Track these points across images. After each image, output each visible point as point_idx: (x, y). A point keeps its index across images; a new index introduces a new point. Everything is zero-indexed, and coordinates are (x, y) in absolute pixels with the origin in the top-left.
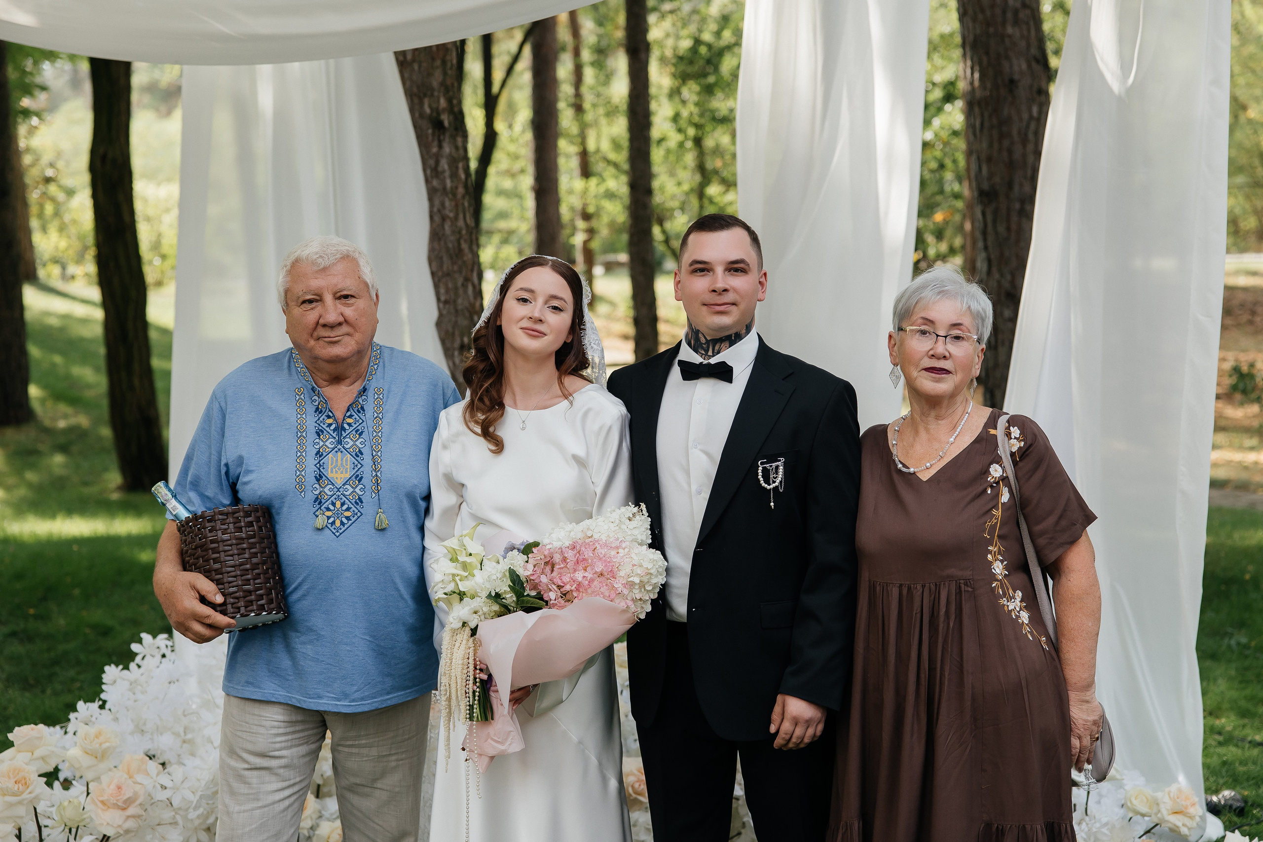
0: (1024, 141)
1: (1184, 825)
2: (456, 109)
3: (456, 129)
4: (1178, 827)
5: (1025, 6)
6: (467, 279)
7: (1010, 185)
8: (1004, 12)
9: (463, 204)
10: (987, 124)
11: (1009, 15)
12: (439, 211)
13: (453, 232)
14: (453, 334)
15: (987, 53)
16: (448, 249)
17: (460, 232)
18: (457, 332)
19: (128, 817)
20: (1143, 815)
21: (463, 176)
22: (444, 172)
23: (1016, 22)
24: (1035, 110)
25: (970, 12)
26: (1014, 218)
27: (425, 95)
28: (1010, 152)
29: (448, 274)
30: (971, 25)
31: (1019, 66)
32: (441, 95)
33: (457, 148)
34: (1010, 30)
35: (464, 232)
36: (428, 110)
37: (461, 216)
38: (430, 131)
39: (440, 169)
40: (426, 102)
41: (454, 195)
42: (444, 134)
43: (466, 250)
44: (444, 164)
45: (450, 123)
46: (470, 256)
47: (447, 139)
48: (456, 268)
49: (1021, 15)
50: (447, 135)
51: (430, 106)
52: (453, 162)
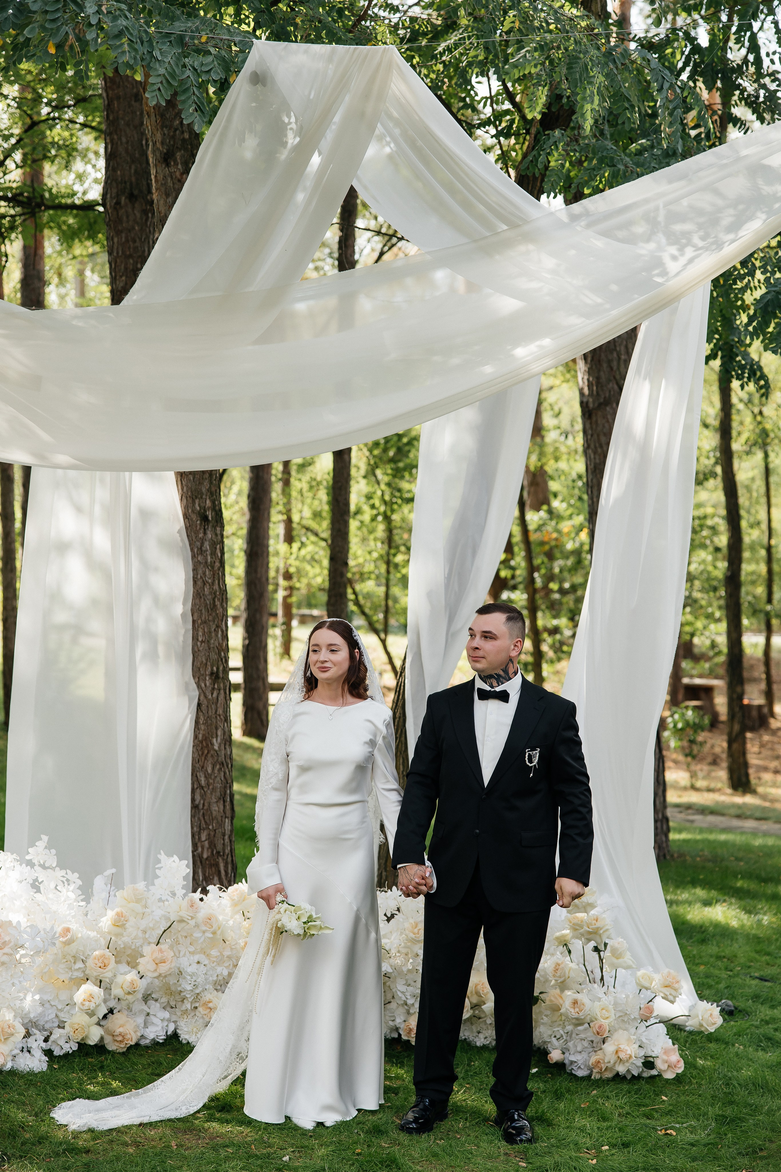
1: (670, 994)
2: (217, 508)
4: (667, 995)
6: (218, 626)
12: (201, 577)
13: (211, 593)
14: (206, 664)
16: (206, 605)
18: (209, 663)
20: (648, 989)
21: (219, 555)
22: (206, 551)
25: (592, 446)
27: (196, 497)
29: (205, 622)
32: (208, 498)
33: (216, 535)
36: (198, 508)
37: (217, 582)
38: (198, 522)
39: (204, 549)
40: (197, 501)
41: (213, 567)
42: (208, 524)
44: (207, 545)
47: (210, 528)
48: (211, 618)
50: (211, 525)
51: (199, 505)
52: (213, 545)
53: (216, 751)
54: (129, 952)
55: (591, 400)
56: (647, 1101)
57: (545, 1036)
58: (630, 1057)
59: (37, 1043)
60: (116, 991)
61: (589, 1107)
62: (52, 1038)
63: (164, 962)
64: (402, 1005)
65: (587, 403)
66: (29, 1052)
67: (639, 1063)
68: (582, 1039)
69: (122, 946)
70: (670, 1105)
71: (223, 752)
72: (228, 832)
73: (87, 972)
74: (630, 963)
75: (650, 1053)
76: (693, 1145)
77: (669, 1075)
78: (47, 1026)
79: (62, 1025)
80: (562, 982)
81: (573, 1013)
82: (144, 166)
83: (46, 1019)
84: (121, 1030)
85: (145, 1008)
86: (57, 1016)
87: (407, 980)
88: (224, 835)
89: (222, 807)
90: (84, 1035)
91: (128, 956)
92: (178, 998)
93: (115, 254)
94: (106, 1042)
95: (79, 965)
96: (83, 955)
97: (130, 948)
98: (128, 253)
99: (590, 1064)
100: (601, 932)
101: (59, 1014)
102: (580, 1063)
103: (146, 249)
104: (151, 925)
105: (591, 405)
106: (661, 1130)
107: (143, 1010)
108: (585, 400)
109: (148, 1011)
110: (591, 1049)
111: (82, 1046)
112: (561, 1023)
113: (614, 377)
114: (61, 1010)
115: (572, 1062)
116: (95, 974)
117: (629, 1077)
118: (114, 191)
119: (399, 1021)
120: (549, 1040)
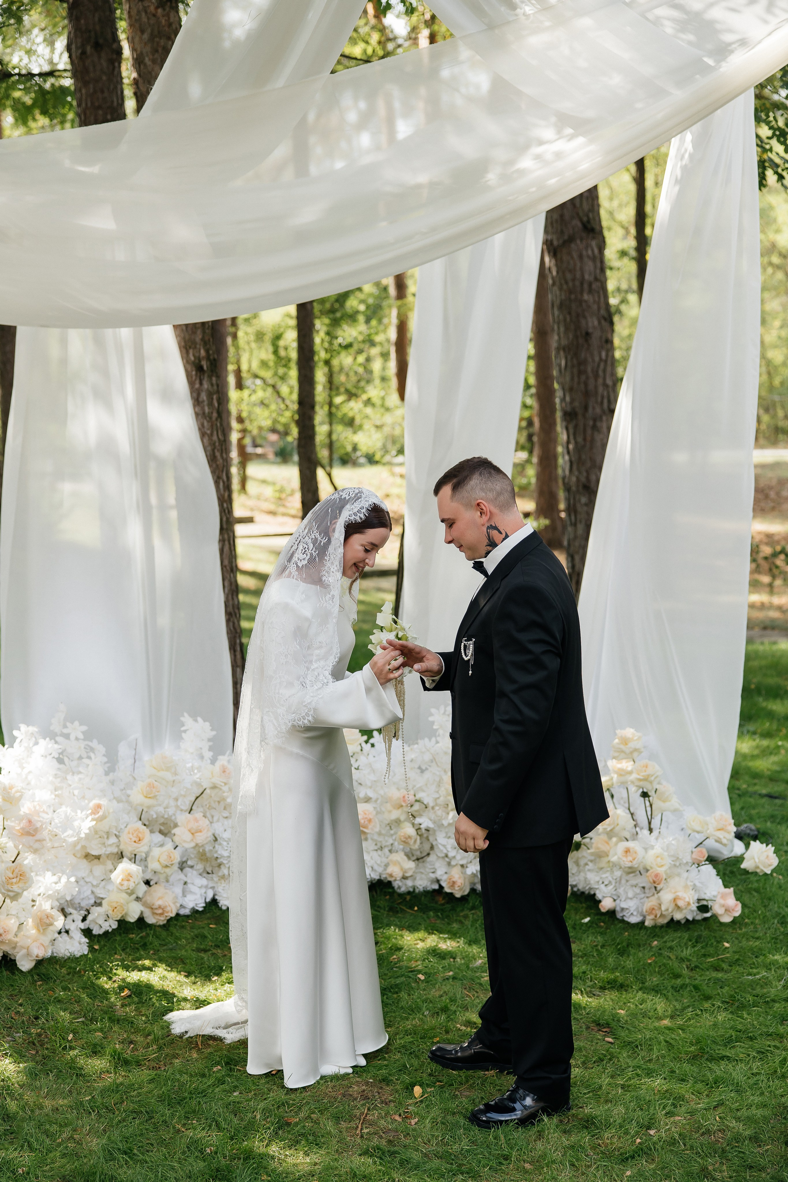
0: (596, 376)
1: (724, 837)
2: (212, 357)
3: (212, 371)
4: (720, 839)
5: (596, 279)
7: (586, 408)
8: (582, 284)
9: (216, 425)
10: (569, 364)
11: (586, 286)
13: (210, 444)
15: (570, 313)
17: (214, 444)
19: (37, 841)
20: (698, 832)
21: (216, 405)
22: (203, 401)
23: (590, 291)
24: (604, 354)
26: (589, 431)
27: (190, 347)
28: (586, 384)
30: (558, 293)
31: (592, 322)
32: (202, 347)
33: (212, 385)
34: (586, 297)
35: (217, 444)
36: (192, 358)
37: (215, 433)
38: (194, 373)
39: (200, 399)
40: (191, 351)
41: (211, 418)
42: (204, 374)
43: (219, 457)
44: (204, 396)
45: (207, 367)
46: (221, 461)
47: (206, 379)
49: (594, 286)
50: (206, 375)
51: (194, 355)
52: (210, 395)
54: (162, 821)
55: (554, 237)
56: (711, 950)
57: (592, 882)
58: (689, 904)
59: (76, 926)
60: (154, 865)
61: (656, 962)
62: (90, 918)
63: (201, 831)
64: (443, 858)
65: (551, 241)
66: (67, 932)
67: (694, 907)
68: (632, 886)
69: (155, 816)
70: (735, 952)
73: (122, 847)
74: (678, 806)
75: (703, 896)
77: (726, 919)
78: (84, 904)
79: (98, 901)
80: (611, 830)
81: (626, 862)
82: (108, 13)
83: (82, 896)
84: (160, 903)
85: (181, 876)
86: (93, 892)
87: (447, 833)
90: (124, 913)
91: (161, 824)
92: (214, 863)
93: (84, 105)
94: (145, 915)
95: (113, 840)
96: (116, 830)
97: (163, 817)
98: (97, 104)
99: (644, 910)
100: (652, 778)
101: (95, 890)
102: (632, 910)
103: (115, 100)
104: (183, 793)
105: (555, 243)
107: (180, 880)
108: (549, 238)
109: (185, 879)
110: (643, 895)
111: (122, 922)
112: (609, 869)
113: (578, 214)
114: (97, 886)
115: (623, 909)
116: (130, 849)
117: (683, 922)
118: (79, 40)
119: (441, 872)
120: (597, 887)
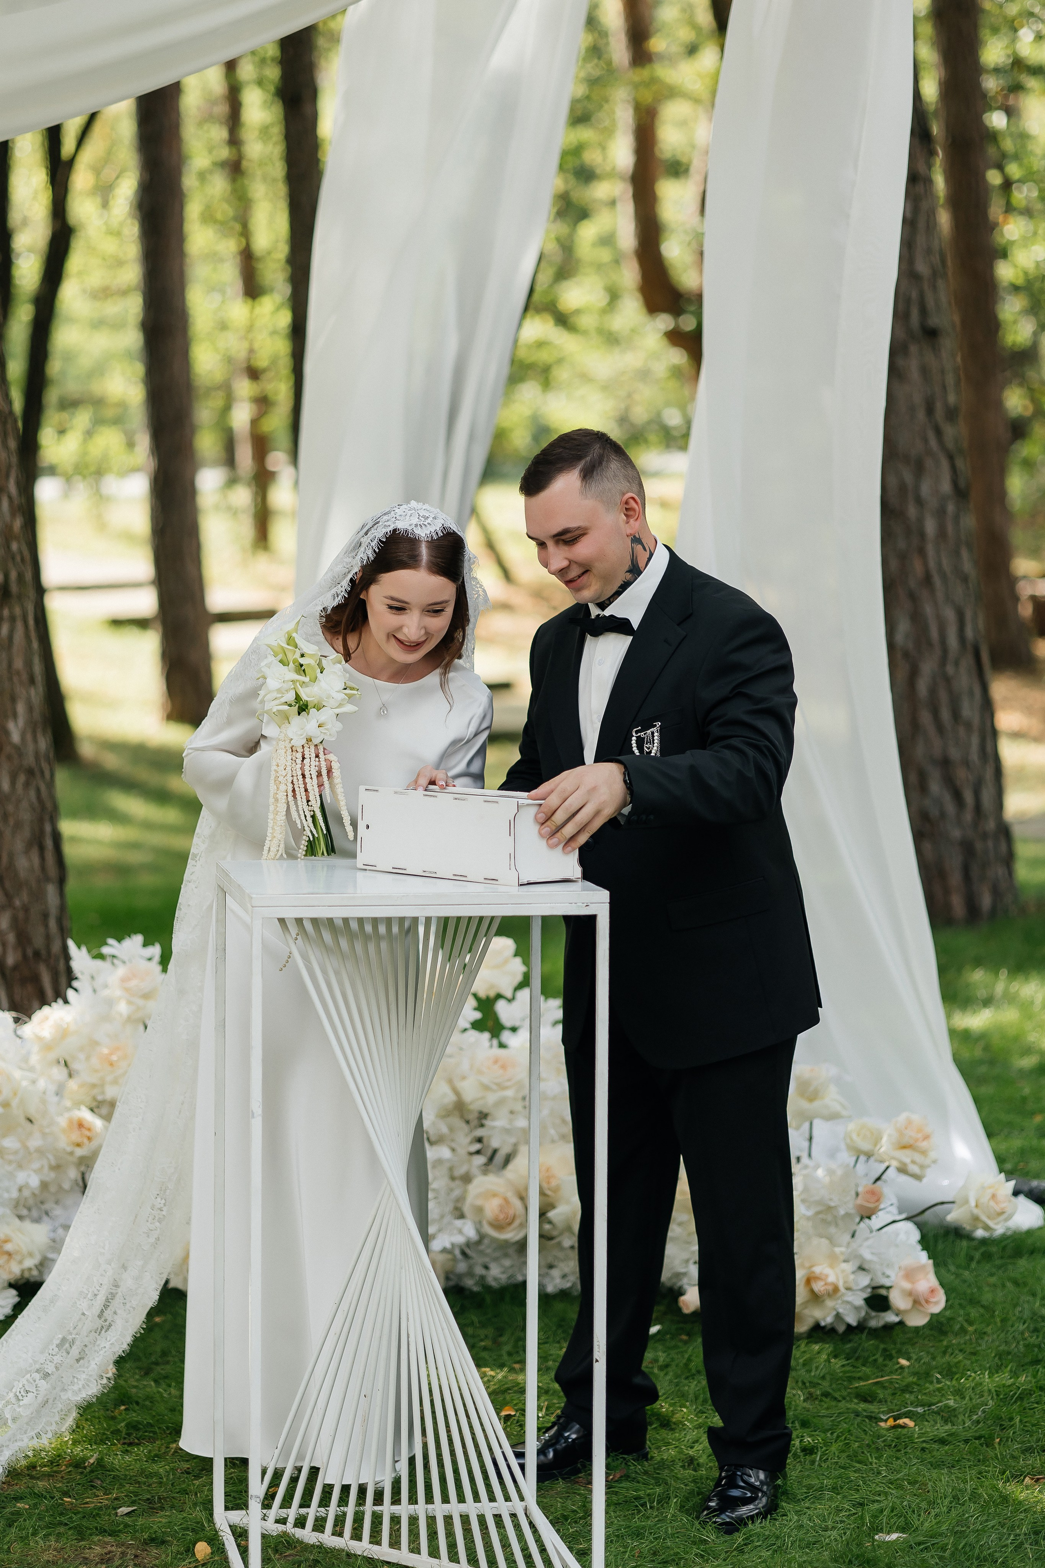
1: (913, 1162)
4: (905, 1165)
20: (866, 1155)
53: (17, 748)
56: (867, 1370)
58: (836, 1289)
67: (858, 1300)
70: (912, 1374)
71: (31, 747)
72: (53, 911)
74: (837, 1107)
75: (878, 1281)
76: (942, 1442)
77: (917, 1320)
88: (45, 916)
89: (36, 861)
106: (886, 1421)
117: (841, 1329)
120: (683, 1270)
